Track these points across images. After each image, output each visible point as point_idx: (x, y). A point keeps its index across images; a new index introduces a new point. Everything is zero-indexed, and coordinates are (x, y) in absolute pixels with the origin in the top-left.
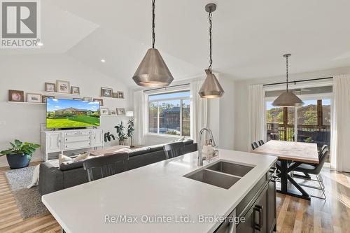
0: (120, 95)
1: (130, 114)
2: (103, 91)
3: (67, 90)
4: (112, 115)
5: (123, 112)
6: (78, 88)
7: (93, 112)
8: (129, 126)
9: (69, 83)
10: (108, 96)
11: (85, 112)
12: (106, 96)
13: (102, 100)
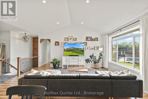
0: (96, 39)
1: (101, 49)
2: (87, 38)
3: (72, 40)
4: (91, 50)
5: (98, 48)
6: (76, 38)
7: (81, 49)
8: (100, 56)
9: (73, 36)
10: (90, 41)
11: (78, 49)
12: (88, 40)
13: (86, 43)
